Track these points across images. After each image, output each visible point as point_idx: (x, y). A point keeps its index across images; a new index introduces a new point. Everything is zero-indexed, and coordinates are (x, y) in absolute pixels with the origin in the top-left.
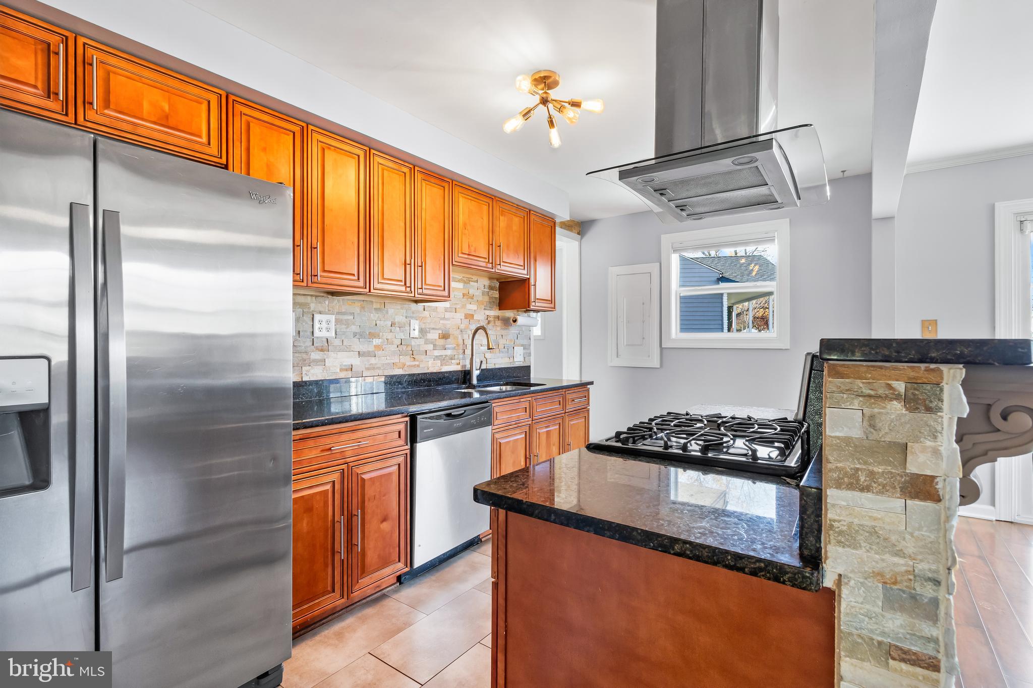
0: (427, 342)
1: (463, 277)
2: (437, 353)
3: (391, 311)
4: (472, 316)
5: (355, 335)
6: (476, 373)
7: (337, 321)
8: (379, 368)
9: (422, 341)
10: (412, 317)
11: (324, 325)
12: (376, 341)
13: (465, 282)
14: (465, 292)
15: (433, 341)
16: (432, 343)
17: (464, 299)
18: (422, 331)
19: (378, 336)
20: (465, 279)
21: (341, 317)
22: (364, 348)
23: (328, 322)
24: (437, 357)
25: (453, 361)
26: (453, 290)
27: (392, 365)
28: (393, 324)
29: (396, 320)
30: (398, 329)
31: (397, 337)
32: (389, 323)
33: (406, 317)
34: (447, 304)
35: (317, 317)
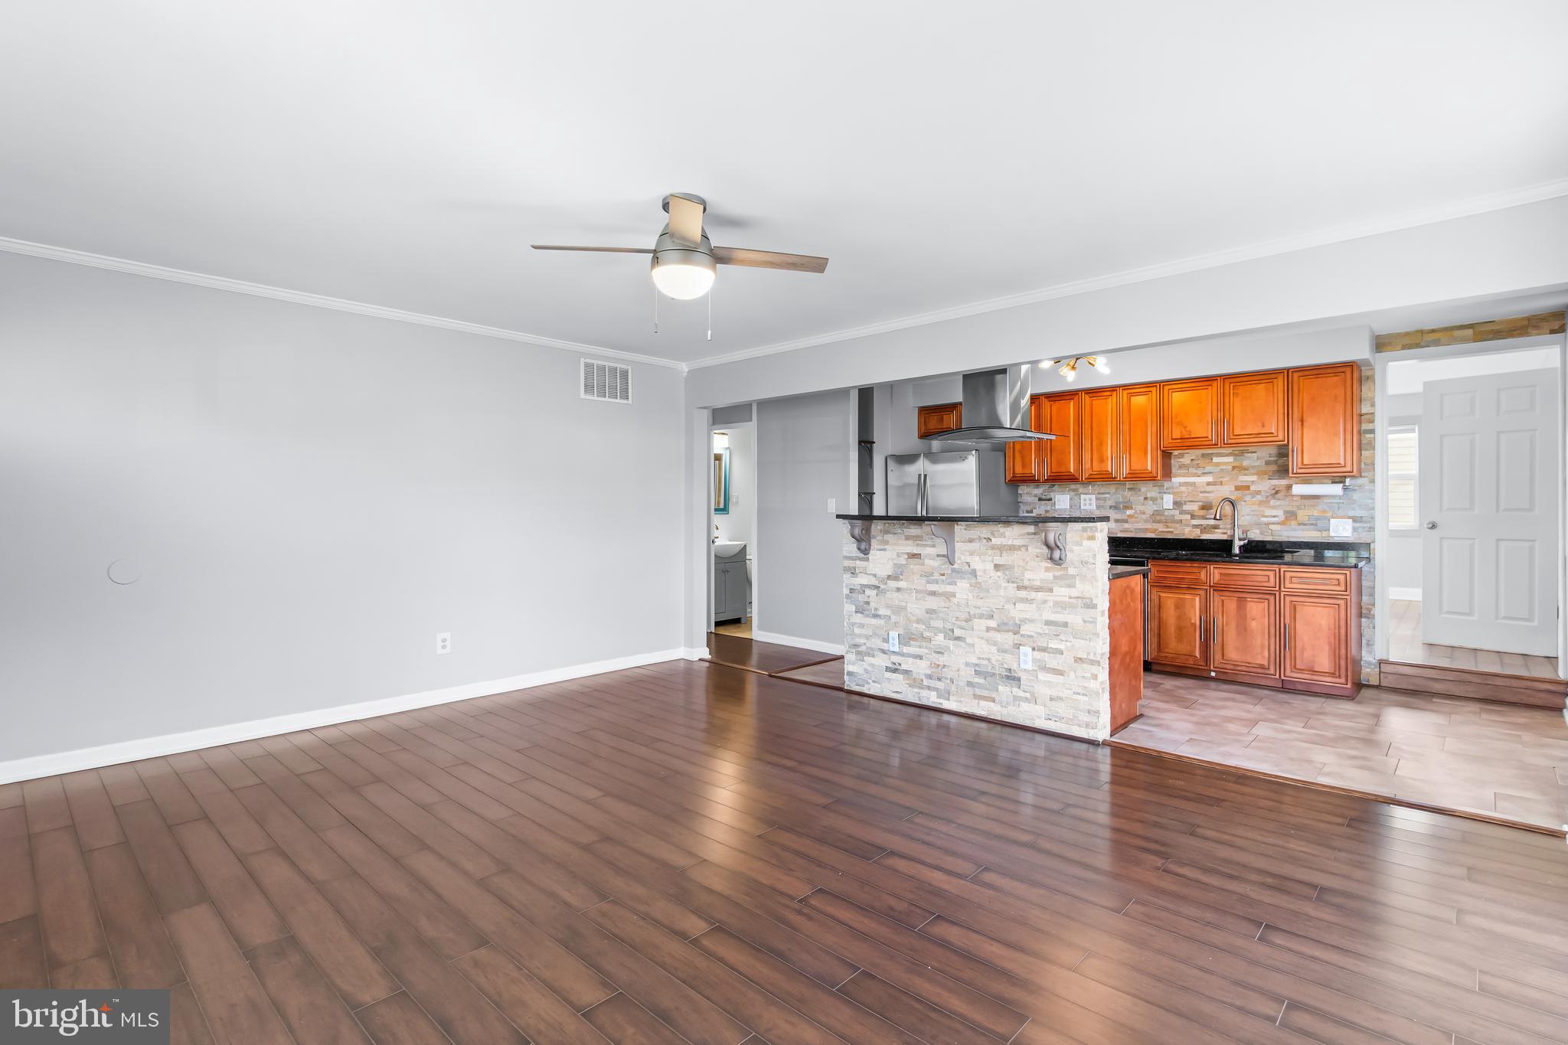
0: (1182, 512)
1: (1234, 451)
2: (1195, 522)
3: (1143, 489)
4: (1248, 488)
5: (1111, 507)
6: (1237, 544)
7: (1097, 499)
8: (1131, 531)
9: (1177, 512)
10: (1165, 493)
11: (1088, 502)
12: (1128, 512)
13: (1235, 455)
14: (1235, 464)
15: (1190, 511)
16: (1189, 513)
17: (1234, 472)
18: (1177, 504)
19: (1131, 508)
20: (1236, 452)
21: (1099, 496)
22: (1119, 516)
23: (1090, 499)
24: (1195, 526)
25: (1216, 530)
26: (1218, 464)
27: (1146, 530)
28: (1146, 499)
29: (1148, 496)
30: (1151, 502)
31: (1150, 508)
32: (1143, 498)
33: (1159, 493)
34: (1210, 479)
35: (1083, 497)
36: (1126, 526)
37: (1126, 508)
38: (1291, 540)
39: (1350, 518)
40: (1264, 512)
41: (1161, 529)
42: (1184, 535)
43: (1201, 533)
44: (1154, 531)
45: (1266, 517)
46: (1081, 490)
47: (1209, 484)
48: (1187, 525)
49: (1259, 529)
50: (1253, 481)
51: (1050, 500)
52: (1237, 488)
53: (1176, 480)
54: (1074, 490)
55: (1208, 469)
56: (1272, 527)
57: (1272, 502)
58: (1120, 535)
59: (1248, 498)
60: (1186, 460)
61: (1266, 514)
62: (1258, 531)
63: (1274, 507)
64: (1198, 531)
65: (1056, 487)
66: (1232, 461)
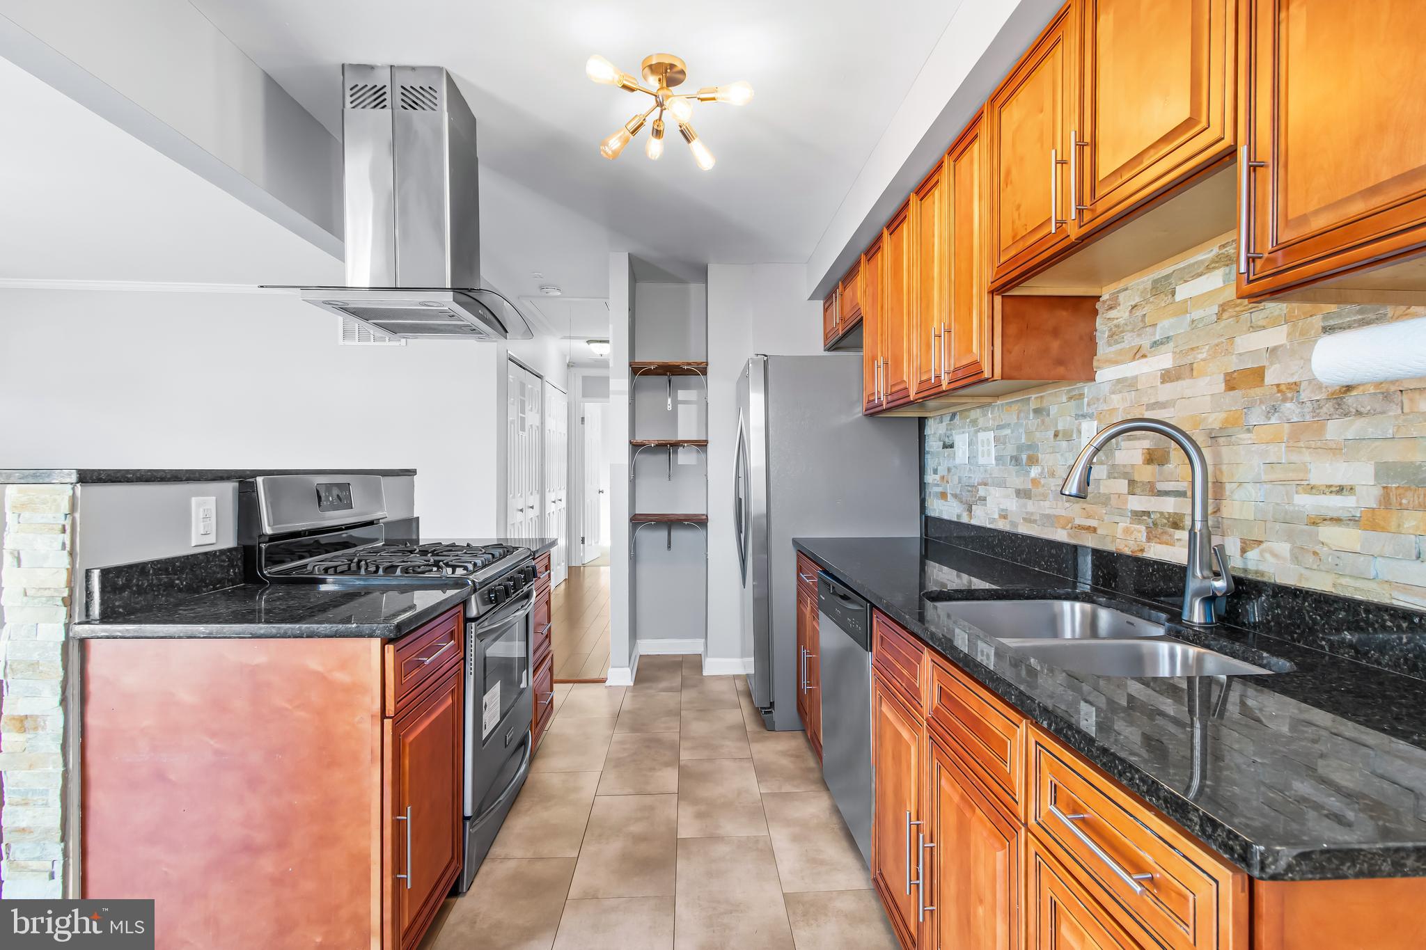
0: (1114, 472)
1: (1223, 246)
2: (1137, 503)
3: (1054, 410)
4: (1260, 376)
5: (1012, 459)
6: (1201, 585)
7: (997, 440)
10: (1084, 416)
11: (986, 448)
12: (1034, 471)
15: (1127, 470)
16: (1125, 475)
17: (1223, 324)
19: (1037, 461)
21: (1000, 433)
22: (1021, 483)
23: (989, 443)
24: (1139, 515)
26: (1183, 308)
27: (1050, 520)
28: (1056, 435)
29: (1060, 427)
30: (1064, 444)
32: (1051, 434)
33: (1078, 416)
34: (1164, 360)
35: (981, 435)
36: (1031, 506)
37: (1033, 460)
40: (1307, 471)
41: (1078, 522)
42: (1114, 538)
43: (1149, 539)
44: (1067, 523)
45: (1312, 489)
46: (981, 422)
47: (1167, 376)
48: (1121, 512)
49: (1290, 537)
50: (1272, 351)
51: (952, 446)
52: (1232, 383)
53: (1106, 375)
54: (974, 422)
55: (1166, 326)
56: (1327, 533)
57: (1335, 430)
58: (1023, 529)
59: (1256, 417)
60: (1120, 314)
61: (1316, 478)
62: (1284, 548)
63: (1335, 451)
64: (1140, 532)
65: (958, 417)
66: (1222, 285)
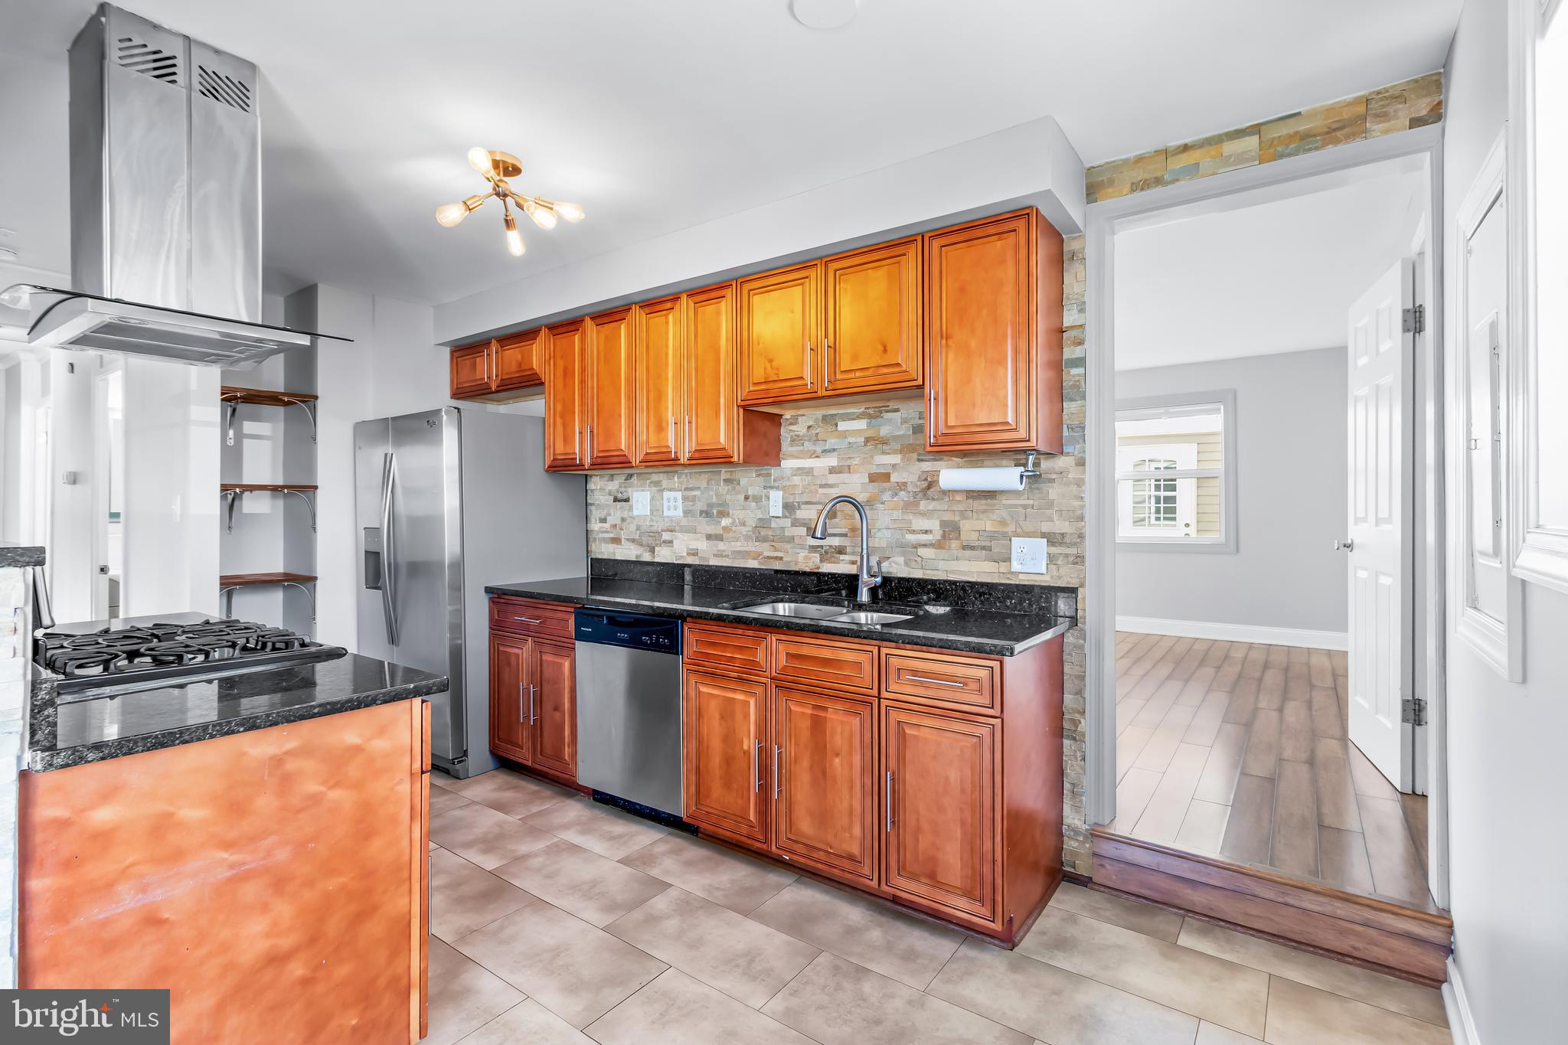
0: (796, 523)
1: (868, 408)
2: (812, 542)
3: (744, 481)
4: (886, 477)
5: (701, 512)
6: (866, 582)
7: (685, 499)
8: (727, 556)
9: (788, 522)
10: (771, 488)
11: (672, 504)
12: (725, 522)
13: (870, 417)
14: (870, 434)
15: (805, 522)
16: (804, 525)
17: (868, 448)
18: (788, 507)
19: (727, 515)
20: (871, 411)
21: (687, 493)
22: (711, 529)
23: (675, 500)
24: (813, 548)
25: (842, 557)
26: (844, 435)
27: (745, 554)
28: (746, 498)
29: (750, 493)
30: (754, 504)
31: (751, 515)
32: (742, 497)
33: (765, 487)
34: (832, 461)
35: (666, 494)
36: (721, 546)
37: (723, 514)
38: (952, 577)
39: (1043, 535)
40: (911, 523)
41: (766, 554)
42: (797, 563)
43: (821, 561)
44: (756, 556)
45: (914, 532)
46: (665, 483)
47: (833, 470)
48: (802, 546)
49: (903, 554)
50: (894, 466)
51: (627, 500)
52: (873, 478)
53: (788, 464)
54: (657, 483)
55: (832, 442)
56: (921, 551)
57: (924, 505)
58: (714, 562)
59: (886, 497)
60: (800, 429)
61: (915, 527)
62: (901, 560)
63: (923, 514)
64: (816, 558)
65: (635, 477)
66: (866, 428)
